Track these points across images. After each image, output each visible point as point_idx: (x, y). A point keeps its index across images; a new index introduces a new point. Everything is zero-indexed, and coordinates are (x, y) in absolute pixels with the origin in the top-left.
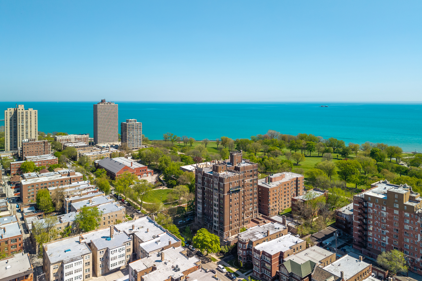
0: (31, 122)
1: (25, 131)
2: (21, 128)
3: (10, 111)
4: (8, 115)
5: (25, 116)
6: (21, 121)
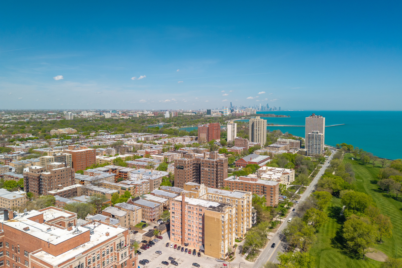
0: (261, 128)
1: (258, 133)
2: (255, 131)
3: (252, 120)
4: (251, 122)
5: (258, 124)
6: (256, 127)
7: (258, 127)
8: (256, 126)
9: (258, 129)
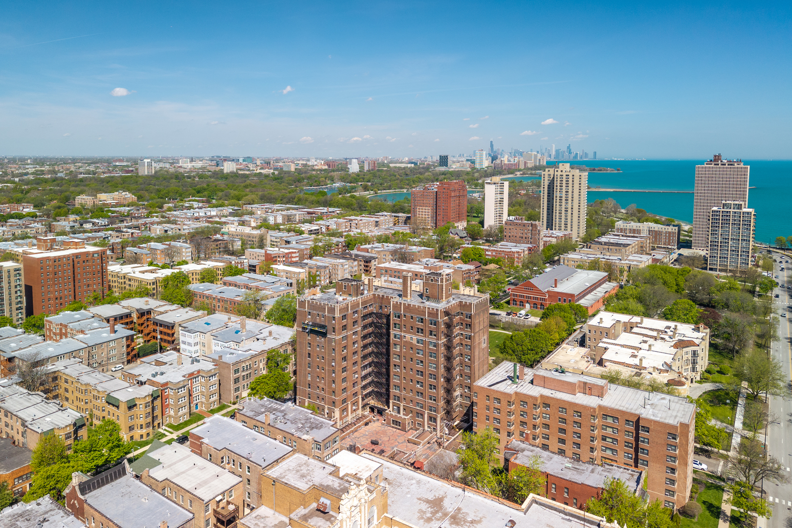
0: (573, 192)
1: (563, 207)
2: (558, 201)
3: (549, 173)
4: (546, 179)
5: (564, 182)
6: (558, 190)
7: (564, 190)
8: (559, 187)
9: (564, 196)
